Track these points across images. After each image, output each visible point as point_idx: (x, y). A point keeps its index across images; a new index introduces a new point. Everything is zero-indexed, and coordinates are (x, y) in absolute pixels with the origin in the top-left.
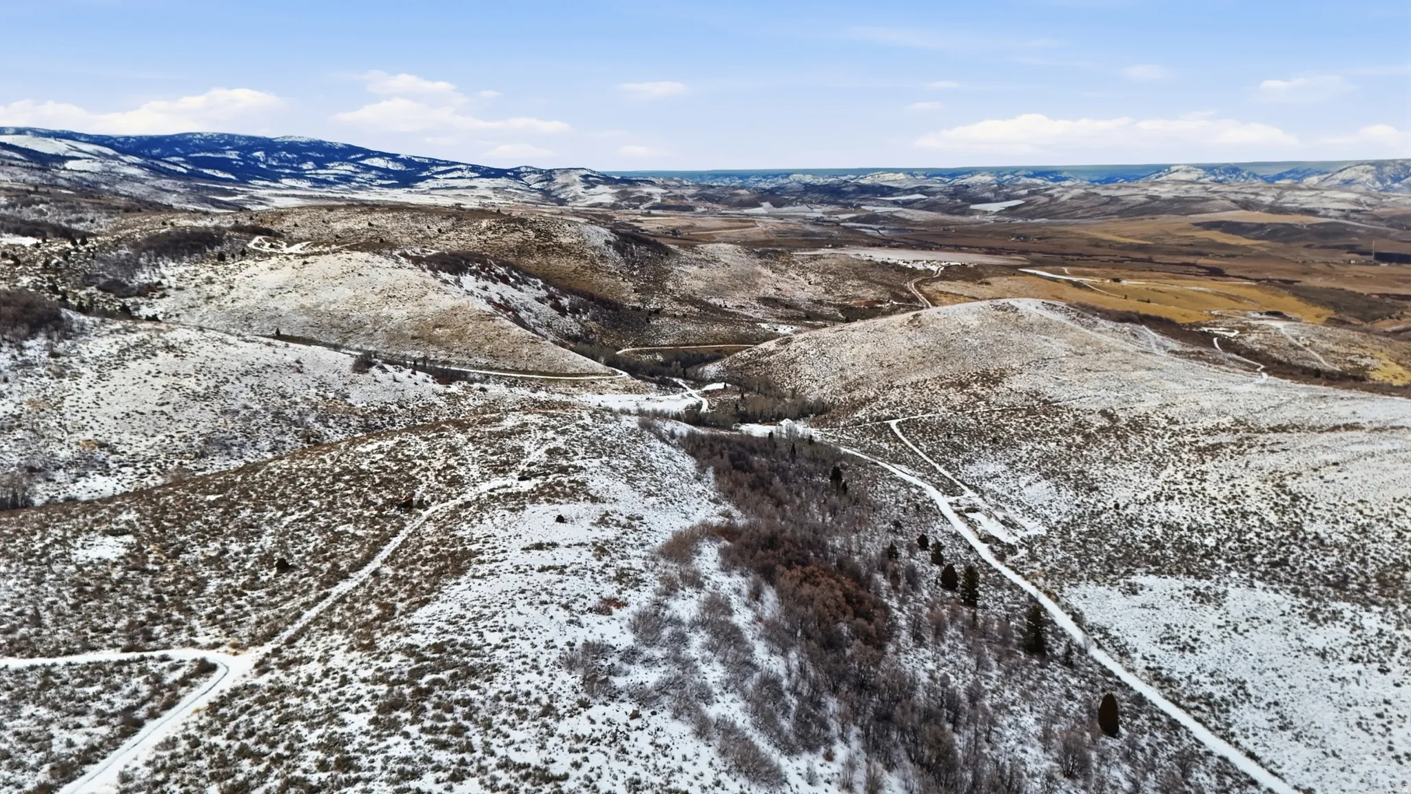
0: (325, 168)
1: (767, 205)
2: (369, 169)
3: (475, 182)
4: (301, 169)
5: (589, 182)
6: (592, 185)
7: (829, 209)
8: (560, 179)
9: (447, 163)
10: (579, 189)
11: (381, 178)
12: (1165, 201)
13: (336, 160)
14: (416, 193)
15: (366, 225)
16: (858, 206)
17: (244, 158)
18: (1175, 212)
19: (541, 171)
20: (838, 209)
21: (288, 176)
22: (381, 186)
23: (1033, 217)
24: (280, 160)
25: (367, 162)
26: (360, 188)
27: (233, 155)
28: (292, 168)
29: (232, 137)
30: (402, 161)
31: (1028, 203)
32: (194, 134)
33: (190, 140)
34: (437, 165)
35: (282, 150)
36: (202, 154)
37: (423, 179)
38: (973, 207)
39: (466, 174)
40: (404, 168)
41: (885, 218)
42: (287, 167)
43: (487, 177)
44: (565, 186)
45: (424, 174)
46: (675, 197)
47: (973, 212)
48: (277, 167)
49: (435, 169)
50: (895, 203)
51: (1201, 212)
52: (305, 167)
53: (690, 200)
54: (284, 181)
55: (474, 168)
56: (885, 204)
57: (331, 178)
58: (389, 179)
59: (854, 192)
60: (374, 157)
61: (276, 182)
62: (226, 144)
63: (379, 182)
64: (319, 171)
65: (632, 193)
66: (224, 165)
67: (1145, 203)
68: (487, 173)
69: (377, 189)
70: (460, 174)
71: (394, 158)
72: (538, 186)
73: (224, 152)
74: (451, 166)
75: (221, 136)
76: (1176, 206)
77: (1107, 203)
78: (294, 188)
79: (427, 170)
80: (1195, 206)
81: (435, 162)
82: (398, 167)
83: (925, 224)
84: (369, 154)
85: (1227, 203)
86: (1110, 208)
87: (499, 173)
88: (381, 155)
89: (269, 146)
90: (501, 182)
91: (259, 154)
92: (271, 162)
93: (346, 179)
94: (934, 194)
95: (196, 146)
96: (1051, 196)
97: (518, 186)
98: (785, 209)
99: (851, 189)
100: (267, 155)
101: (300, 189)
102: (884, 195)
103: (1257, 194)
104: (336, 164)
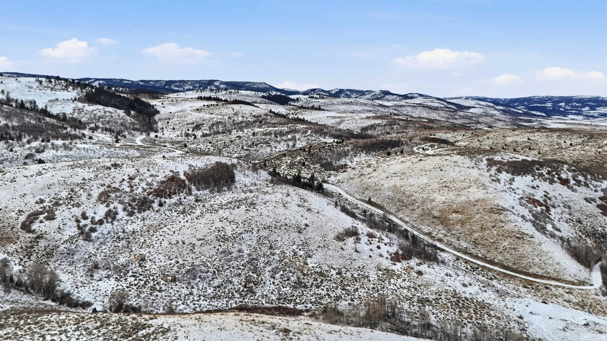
0: (595, 110)
4: (581, 111)
13: (602, 106)
17: (554, 106)
21: (573, 114)
24: (572, 106)
27: (549, 105)
28: (577, 110)
33: (533, 99)
35: (574, 102)
42: (574, 110)
48: (569, 110)
52: (584, 109)
54: (569, 116)
57: (596, 115)
61: (565, 116)
62: (548, 100)
64: (591, 112)
66: (543, 109)
73: (545, 103)
75: (547, 97)
78: (574, 119)
89: (568, 100)
91: (563, 104)
92: (567, 107)
95: (534, 101)
100: (566, 104)
101: (577, 120)
104: (601, 108)
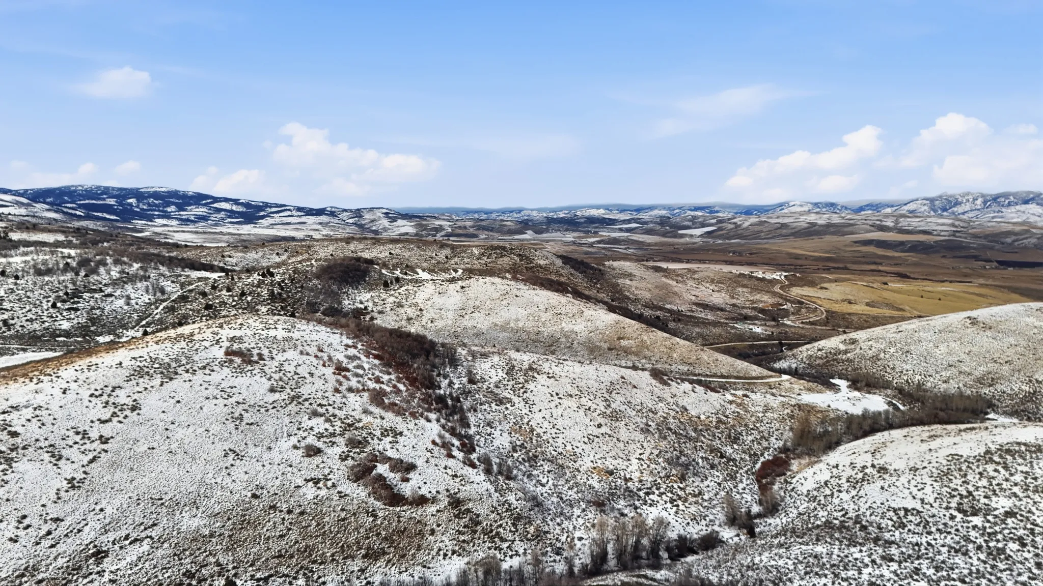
0: (185, 210)
1: (530, 232)
2: (219, 210)
3: (304, 219)
4: (166, 212)
5: (390, 218)
6: (394, 220)
7: (576, 234)
8: (368, 216)
9: (277, 206)
10: (385, 222)
11: (230, 217)
12: (821, 226)
13: (192, 204)
14: (259, 227)
15: (387, 254)
16: (596, 233)
17: (120, 204)
18: (833, 234)
19: (351, 211)
20: (582, 235)
21: (159, 217)
22: (231, 223)
23: (729, 239)
24: (149, 205)
25: (215, 205)
26: (216, 225)
27: (111, 201)
28: (159, 211)
29: (107, 188)
30: (242, 204)
31: (720, 229)
32: (76, 187)
33: (75, 191)
34: (271, 207)
35: (149, 197)
36: (87, 202)
37: (263, 217)
38: (680, 232)
39: (294, 213)
40: (245, 210)
41: (624, 241)
42: (155, 210)
43: (312, 215)
44: (373, 221)
45: (262, 214)
46: (460, 227)
47: (682, 236)
48: (149, 210)
49: (269, 210)
50: (621, 230)
51: (852, 233)
52: (169, 209)
53: (471, 230)
54: (156, 220)
55: (299, 209)
56: (614, 230)
57: (192, 218)
58: (236, 218)
59: (585, 222)
60: (221, 201)
61: (152, 221)
62: (102, 194)
63: (229, 220)
64: (182, 213)
65: (426, 225)
66: (108, 209)
67: (808, 228)
68: (310, 212)
69: (229, 225)
70: (289, 213)
71: (236, 202)
72: (351, 221)
73: (103, 199)
74: (281, 208)
75: (98, 188)
76: (832, 229)
77: (780, 228)
79: (264, 210)
80: (846, 229)
81: (267, 205)
82: (240, 209)
83: (656, 244)
84: (216, 200)
85: (868, 227)
86: (784, 231)
87: (320, 212)
88: (226, 200)
89: (138, 194)
90: (324, 218)
91: (131, 201)
92: (141, 206)
93: (204, 218)
94: (646, 223)
95: (80, 195)
96: (735, 223)
97: (337, 221)
98: (544, 235)
99: (582, 220)
100: (138, 201)
101: (172, 226)
102: (608, 224)
103: (881, 221)
104: (193, 207)
